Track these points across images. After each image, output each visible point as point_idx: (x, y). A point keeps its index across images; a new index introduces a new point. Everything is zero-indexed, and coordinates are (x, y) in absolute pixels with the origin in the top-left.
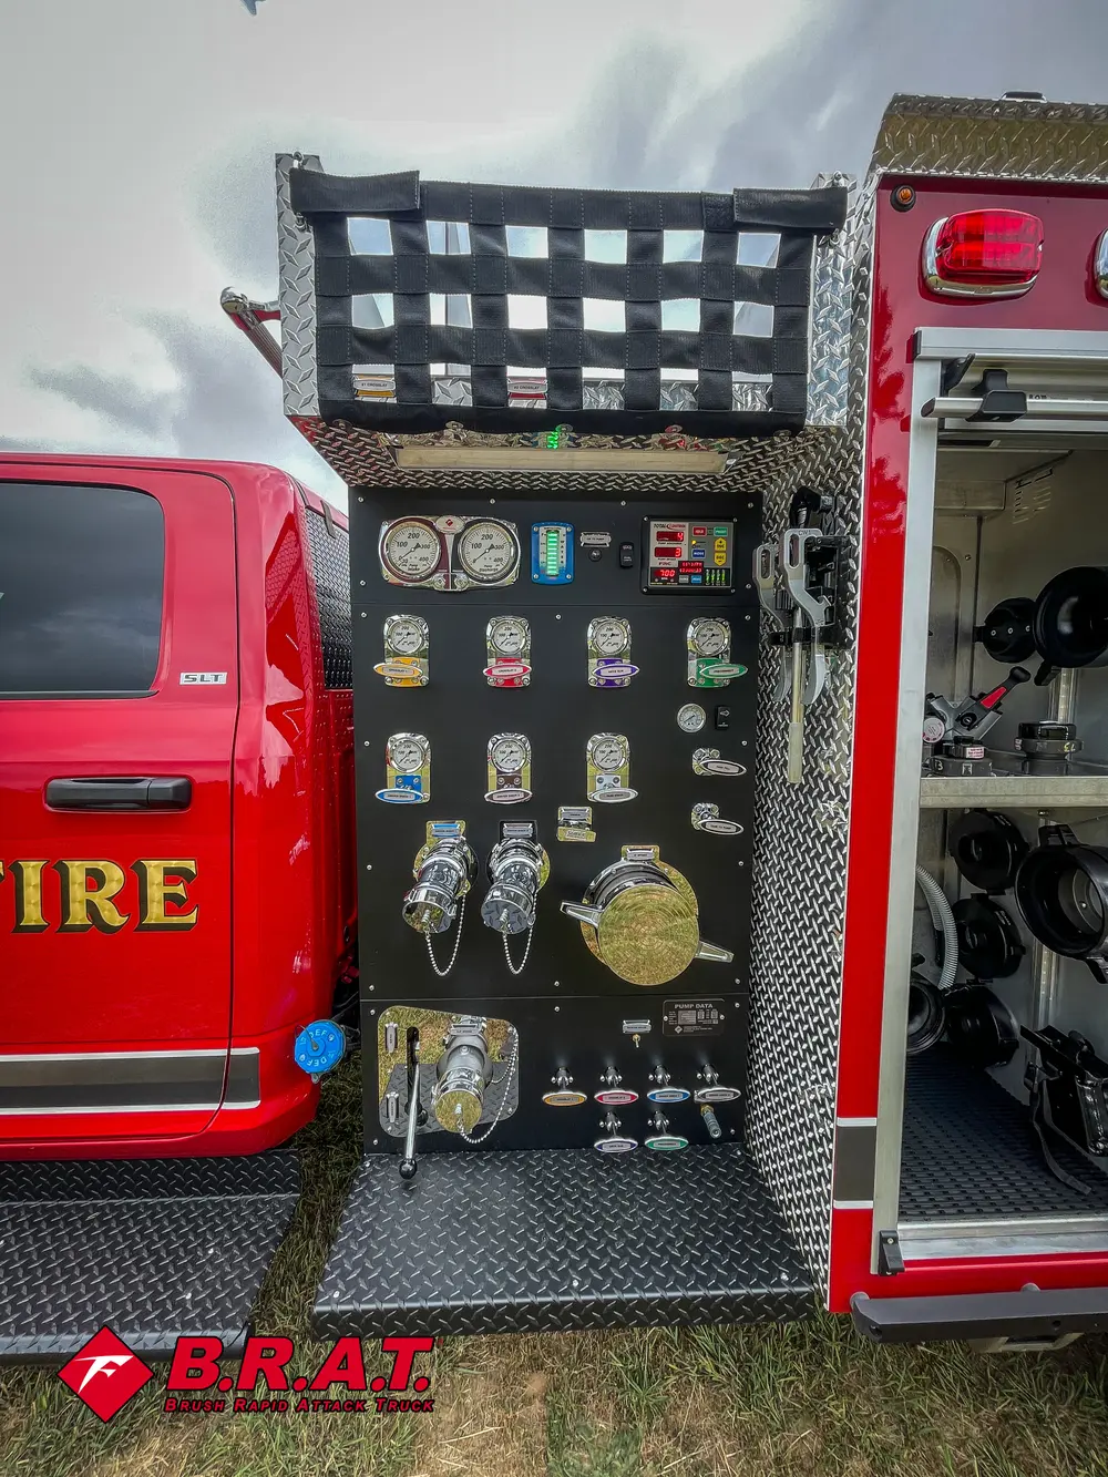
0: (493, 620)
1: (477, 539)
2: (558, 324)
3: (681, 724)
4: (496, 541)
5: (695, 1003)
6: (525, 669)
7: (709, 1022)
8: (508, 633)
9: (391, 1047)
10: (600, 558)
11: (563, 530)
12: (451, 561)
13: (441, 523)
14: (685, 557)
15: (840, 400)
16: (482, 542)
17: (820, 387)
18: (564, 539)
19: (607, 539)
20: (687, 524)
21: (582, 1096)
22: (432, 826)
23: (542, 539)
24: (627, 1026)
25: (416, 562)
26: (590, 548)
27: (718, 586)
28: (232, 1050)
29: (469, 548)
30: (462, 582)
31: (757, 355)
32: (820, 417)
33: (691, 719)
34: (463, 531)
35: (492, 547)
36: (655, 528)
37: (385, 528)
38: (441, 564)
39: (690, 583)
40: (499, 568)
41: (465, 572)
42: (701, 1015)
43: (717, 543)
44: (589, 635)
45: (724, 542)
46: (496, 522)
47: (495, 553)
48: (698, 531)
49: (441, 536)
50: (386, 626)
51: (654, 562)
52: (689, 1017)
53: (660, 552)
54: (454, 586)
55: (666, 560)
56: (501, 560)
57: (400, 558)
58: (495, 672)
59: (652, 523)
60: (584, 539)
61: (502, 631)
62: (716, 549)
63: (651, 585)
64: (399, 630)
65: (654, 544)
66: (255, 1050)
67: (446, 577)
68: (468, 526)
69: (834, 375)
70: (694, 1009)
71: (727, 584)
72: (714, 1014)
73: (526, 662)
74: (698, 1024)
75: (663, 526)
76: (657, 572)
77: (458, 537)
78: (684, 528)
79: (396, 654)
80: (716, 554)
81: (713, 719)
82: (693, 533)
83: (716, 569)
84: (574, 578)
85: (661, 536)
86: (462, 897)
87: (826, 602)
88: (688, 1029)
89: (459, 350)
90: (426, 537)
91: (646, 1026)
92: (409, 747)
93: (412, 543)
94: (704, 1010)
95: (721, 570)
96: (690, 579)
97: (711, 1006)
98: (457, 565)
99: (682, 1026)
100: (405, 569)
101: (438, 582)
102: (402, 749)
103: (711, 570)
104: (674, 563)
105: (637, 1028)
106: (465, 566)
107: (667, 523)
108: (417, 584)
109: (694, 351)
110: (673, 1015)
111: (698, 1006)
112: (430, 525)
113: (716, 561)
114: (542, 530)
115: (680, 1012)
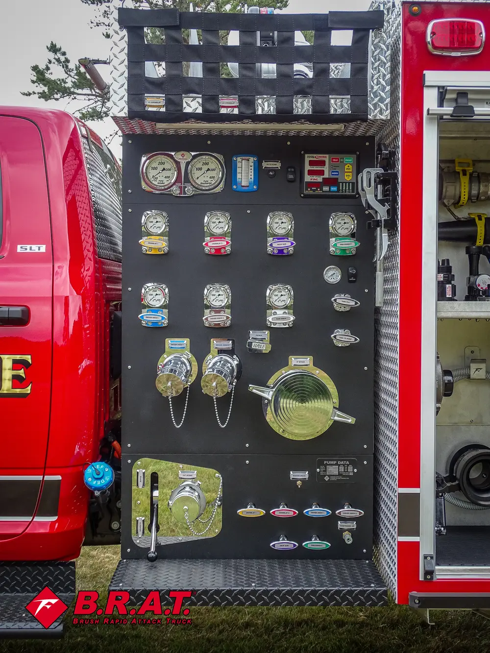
0: (208, 214)
1: (199, 165)
2: (243, 75)
3: (326, 278)
4: (211, 166)
5: (337, 461)
6: (228, 243)
7: (347, 474)
8: (218, 221)
9: (141, 484)
10: (274, 176)
11: (252, 159)
12: (184, 178)
13: (178, 156)
14: (326, 175)
15: (386, 105)
16: (202, 166)
17: (376, 100)
18: (252, 164)
19: (278, 165)
20: (327, 156)
21: (262, 512)
22: (169, 342)
23: (239, 165)
24: (293, 475)
25: (163, 179)
26: (268, 170)
27: (347, 193)
28: (45, 476)
29: (194, 170)
30: (189, 191)
31: (342, 87)
32: (376, 115)
33: (332, 275)
34: (191, 161)
35: (208, 170)
36: (308, 158)
37: (144, 159)
38: (178, 179)
39: (330, 191)
40: (213, 182)
41: (192, 185)
42: (342, 469)
43: (346, 167)
44: (268, 222)
45: (351, 167)
46: (211, 155)
47: (210, 173)
48: (334, 160)
49: (178, 164)
50: (143, 217)
51: (308, 178)
52: (333, 470)
53: (311, 173)
54: (185, 193)
55: (315, 177)
56: (214, 177)
57: (153, 177)
58: (210, 244)
59: (306, 155)
60: (265, 165)
61: (214, 220)
62: (346, 170)
63: (306, 192)
64: (151, 220)
65: (307, 167)
66: (59, 478)
67: (180, 188)
68: (194, 157)
69: (383, 94)
70: (336, 464)
71: (353, 191)
72: (350, 468)
73: (228, 239)
74: (340, 475)
75: (313, 157)
76: (310, 185)
77: (188, 164)
78: (326, 158)
79: (149, 234)
80: (346, 174)
81: (346, 276)
82: (332, 160)
83: (346, 183)
84: (258, 188)
85: (312, 163)
86: (187, 387)
87: (387, 207)
88: (333, 478)
89: (197, 89)
90: (169, 164)
91: (306, 475)
92: (156, 291)
93: (161, 167)
94: (344, 465)
95: (349, 183)
96: (330, 189)
97: (348, 463)
98: (187, 180)
99: (329, 476)
100: (156, 183)
101: (175, 191)
102: (151, 292)
103: (343, 183)
104: (319, 179)
105: (299, 476)
106: (191, 180)
107: (315, 155)
108: (162, 192)
109: (310, 87)
110: (322, 468)
111: (339, 463)
112: (171, 157)
113: (346, 178)
114: (239, 159)
115: (327, 466)
